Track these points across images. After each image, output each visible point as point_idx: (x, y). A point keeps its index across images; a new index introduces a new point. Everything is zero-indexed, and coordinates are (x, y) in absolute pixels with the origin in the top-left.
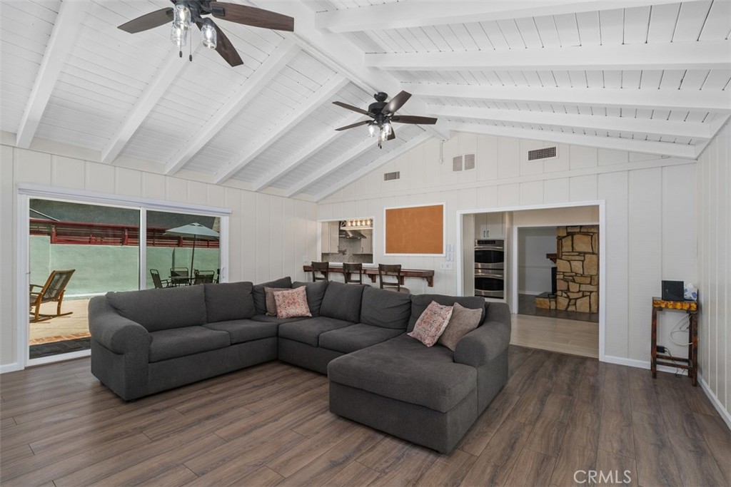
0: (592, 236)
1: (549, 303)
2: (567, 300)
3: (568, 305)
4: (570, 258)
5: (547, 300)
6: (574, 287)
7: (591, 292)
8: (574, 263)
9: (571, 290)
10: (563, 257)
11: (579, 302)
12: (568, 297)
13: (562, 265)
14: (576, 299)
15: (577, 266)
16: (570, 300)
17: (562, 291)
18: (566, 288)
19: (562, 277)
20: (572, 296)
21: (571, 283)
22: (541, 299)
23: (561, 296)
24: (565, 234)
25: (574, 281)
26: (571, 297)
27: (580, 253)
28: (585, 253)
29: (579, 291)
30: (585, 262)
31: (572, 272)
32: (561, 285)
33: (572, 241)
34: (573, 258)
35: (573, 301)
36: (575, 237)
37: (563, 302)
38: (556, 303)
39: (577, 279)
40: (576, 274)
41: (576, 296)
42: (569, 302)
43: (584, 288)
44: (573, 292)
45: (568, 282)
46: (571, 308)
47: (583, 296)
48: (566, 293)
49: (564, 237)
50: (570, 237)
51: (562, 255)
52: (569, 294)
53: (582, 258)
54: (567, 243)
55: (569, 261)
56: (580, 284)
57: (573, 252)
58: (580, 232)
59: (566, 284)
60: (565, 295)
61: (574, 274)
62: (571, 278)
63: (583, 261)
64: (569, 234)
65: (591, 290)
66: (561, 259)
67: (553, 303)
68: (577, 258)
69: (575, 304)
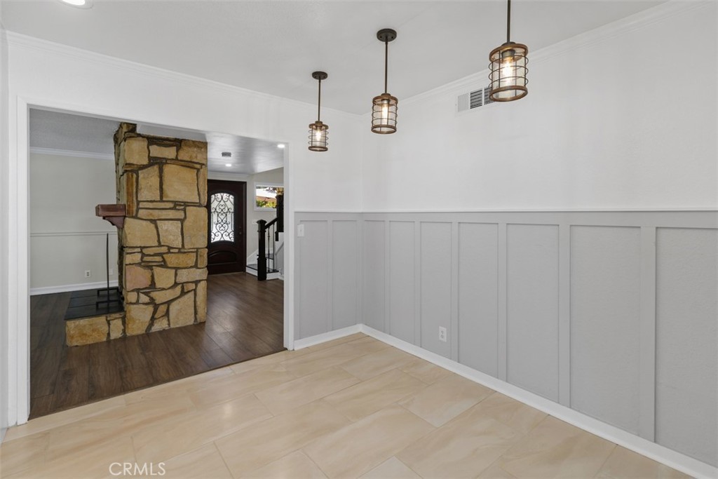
0: (198, 170)
1: (106, 328)
2: (151, 309)
3: (153, 319)
4: (156, 214)
5: (102, 319)
6: (164, 278)
7: (197, 282)
8: (163, 226)
9: (158, 285)
10: (142, 213)
11: (174, 308)
12: (152, 301)
13: (138, 232)
14: (169, 303)
15: (171, 232)
16: (156, 307)
17: (138, 290)
18: (147, 283)
19: (137, 257)
20: (159, 297)
21: (157, 270)
22: (83, 322)
23: (137, 303)
24: (145, 162)
25: (164, 265)
26: (157, 302)
27: (176, 205)
28: (186, 204)
29: (176, 284)
30: (186, 223)
31: (160, 245)
32: (136, 277)
33: (161, 177)
34: (164, 214)
35: (162, 309)
36: (168, 169)
37: (139, 316)
38: (124, 323)
39: (172, 260)
40: (170, 248)
41: (168, 295)
42: (155, 312)
43: (184, 276)
44: (163, 289)
45: (150, 268)
46: (160, 325)
47: (183, 293)
48: (146, 294)
49: (143, 167)
50: (156, 168)
51: (138, 209)
52: (153, 294)
53: (180, 215)
54: (148, 181)
55: (154, 221)
56: (176, 269)
57: (161, 201)
58: (177, 159)
59: (147, 273)
60: (144, 298)
61: (164, 249)
62: (158, 259)
63: (182, 221)
64: (156, 162)
65: (198, 278)
66: (136, 217)
67: (117, 325)
68: (171, 214)
69: (167, 314)
